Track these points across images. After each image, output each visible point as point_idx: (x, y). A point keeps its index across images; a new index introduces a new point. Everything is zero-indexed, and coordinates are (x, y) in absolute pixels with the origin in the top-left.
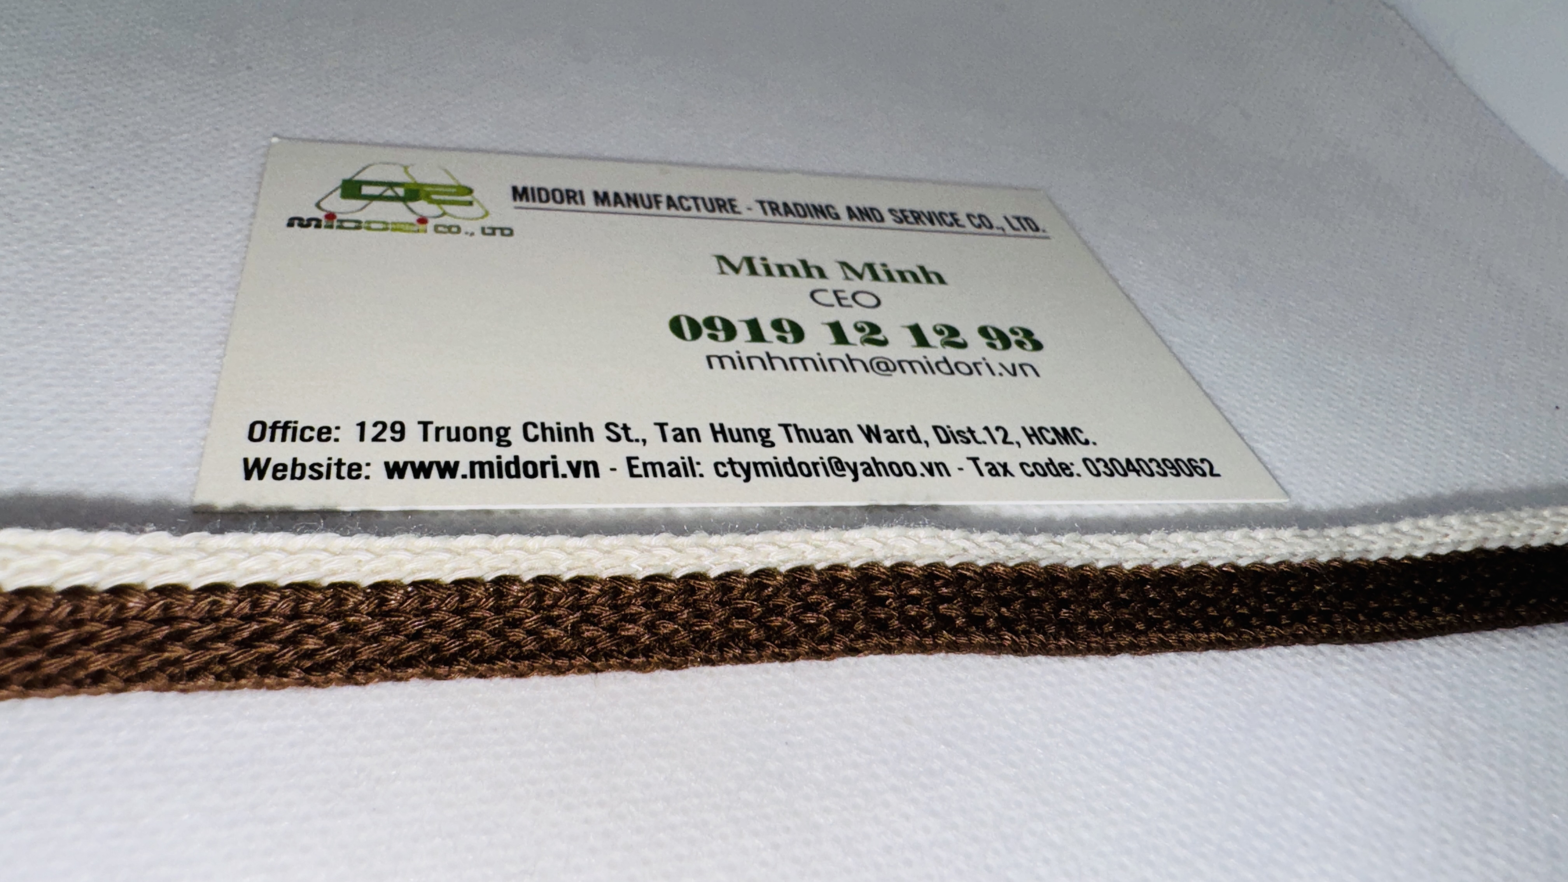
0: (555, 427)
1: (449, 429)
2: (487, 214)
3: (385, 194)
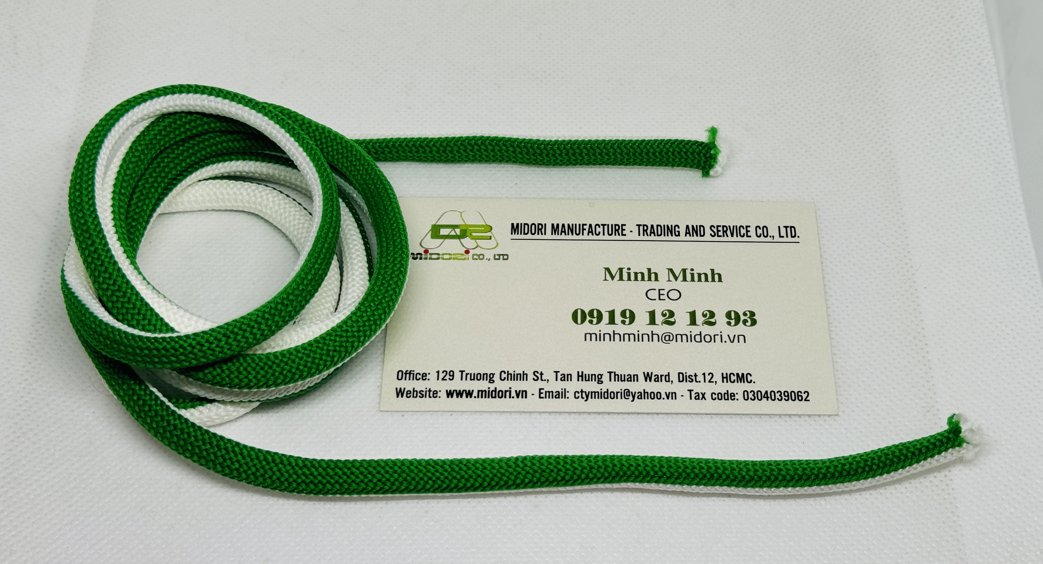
0: (512, 373)
1: (471, 374)
2: (497, 245)
3: (451, 234)
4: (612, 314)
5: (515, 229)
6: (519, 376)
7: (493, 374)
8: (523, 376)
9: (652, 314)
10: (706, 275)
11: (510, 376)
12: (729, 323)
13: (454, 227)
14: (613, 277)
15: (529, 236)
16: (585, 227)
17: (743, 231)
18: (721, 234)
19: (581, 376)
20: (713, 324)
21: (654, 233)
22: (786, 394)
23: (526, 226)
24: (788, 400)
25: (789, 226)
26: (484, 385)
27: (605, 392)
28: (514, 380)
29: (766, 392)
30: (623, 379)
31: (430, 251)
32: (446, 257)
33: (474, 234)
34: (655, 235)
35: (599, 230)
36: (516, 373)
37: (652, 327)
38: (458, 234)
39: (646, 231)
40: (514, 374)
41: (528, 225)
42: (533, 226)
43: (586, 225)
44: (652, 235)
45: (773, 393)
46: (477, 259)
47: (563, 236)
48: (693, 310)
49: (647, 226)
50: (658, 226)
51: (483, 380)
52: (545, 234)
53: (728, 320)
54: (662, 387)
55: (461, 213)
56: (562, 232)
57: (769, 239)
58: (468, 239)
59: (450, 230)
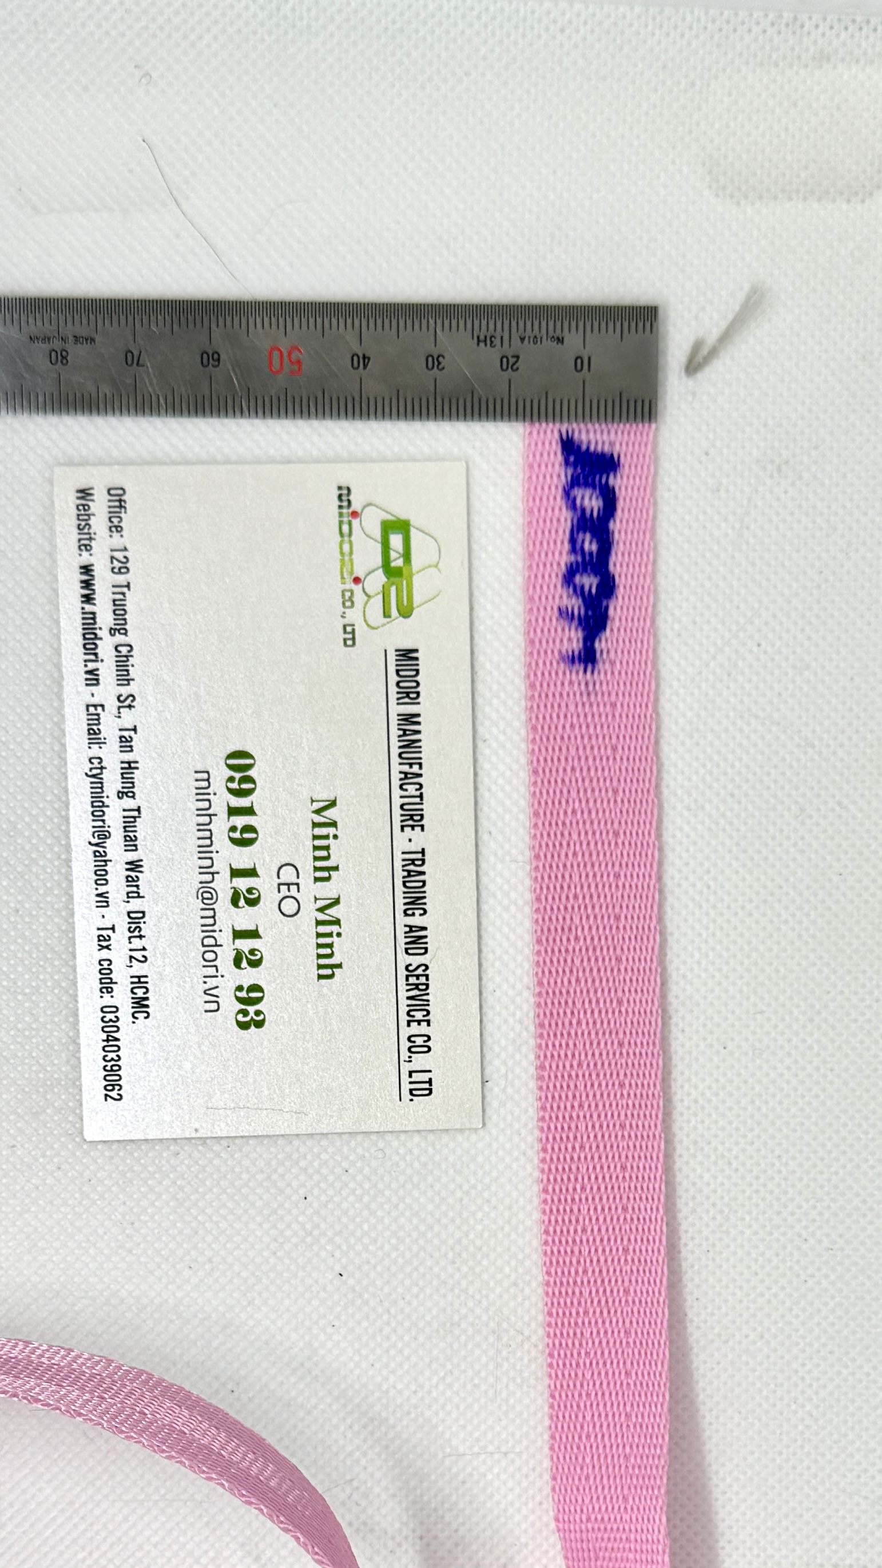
4: (248, 811)
5: (407, 655)
6: (125, 673)
7: (126, 634)
8: (124, 680)
9: (252, 873)
10: (330, 956)
11: (124, 659)
12: (239, 988)
13: (407, 555)
14: (318, 812)
15: (393, 679)
16: (415, 767)
17: (419, 1015)
18: (413, 980)
19: (129, 767)
20: (237, 964)
21: (409, 875)
22: (115, 1068)
23: (414, 673)
24: (105, 1070)
25: (433, 1087)
26: (105, 621)
27: (102, 802)
28: (117, 666)
29: (117, 1039)
30: (127, 829)
31: (355, 523)
32: (346, 547)
34: (404, 877)
35: (412, 790)
36: (130, 668)
37: (225, 873)
38: (393, 564)
39: (413, 864)
40: (127, 666)
41: (417, 674)
42: (414, 684)
43: (421, 767)
44: (406, 874)
45: (116, 1048)
46: (343, 595)
47: (395, 732)
48: (261, 933)
49: (423, 864)
50: (424, 882)
51: (115, 619)
52: (399, 704)
53: (245, 988)
54: (116, 887)
55: (436, 566)
56: (405, 731)
57: (405, 1054)
58: (385, 579)
59: (401, 549)
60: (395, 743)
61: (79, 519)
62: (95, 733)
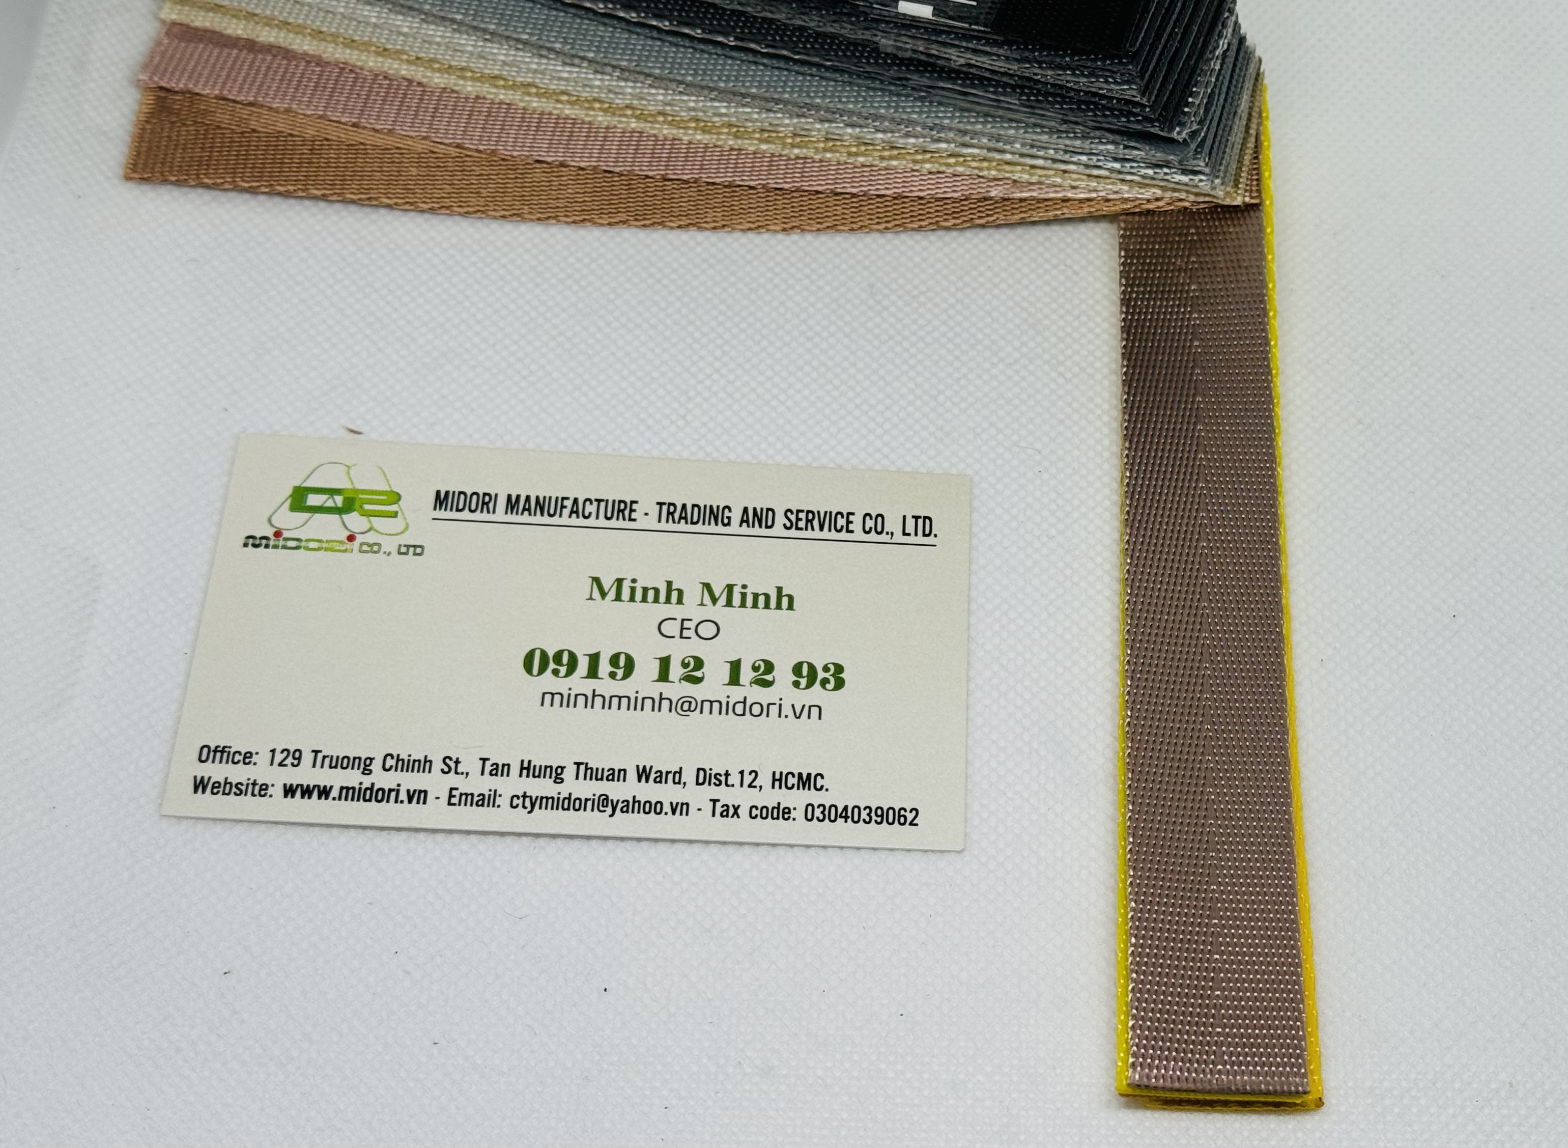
0: (406, 758)
1: (332, 757)
2: (407, 528)
3: (327, 505)
4: (594, 659)
5: (441, 500)
6: (417, 764)
7: (371, 759)
8: (425, 765)
9: (665, 663)
10: (767, 597)
11: (400, 763)
12: (796, 684)
13: (332, 492)
14: (603, 594)
15: (466, 514)
16: (566, 503)
17: (841, 522)
18: (802, 524)
19: (526, 769)
20: (768, 684)
21: (685, 518)
22: (879, 812)
23: (462, 497)
24: (881, 823)
25: (922, 515)
26: (353, 778)
27: (565, 799)
28: (407, 771)
29: (846, 808)
30: (599, 776)
31: (286, 534)
32: (311, 545)
33: (367, 507)
34: (686, 523)
35: (591, 508)
36: (412, 759)
37: (663, 687)
38: (340, 504)
39: (672, 514)
40: (409, 761)
41: (464, 493)
42: (475, 497)
43: (567, 498)
44: (683, 521)
45: (856, 810)
46: (367, 552)
47: (526, 518)
48: (735, 659)
49: (674, 505)
50: (694, 506)
51: (353, 768)
52: (494, 512)
53: (796, 679)
54: (667, 793)
55: (349, 467)
56: (524, 509)
57: (884, 538)
58: (355, 514)
59: (325, 497)
60: (538, 519)
61: (228, 794)
62: (483, 800)
